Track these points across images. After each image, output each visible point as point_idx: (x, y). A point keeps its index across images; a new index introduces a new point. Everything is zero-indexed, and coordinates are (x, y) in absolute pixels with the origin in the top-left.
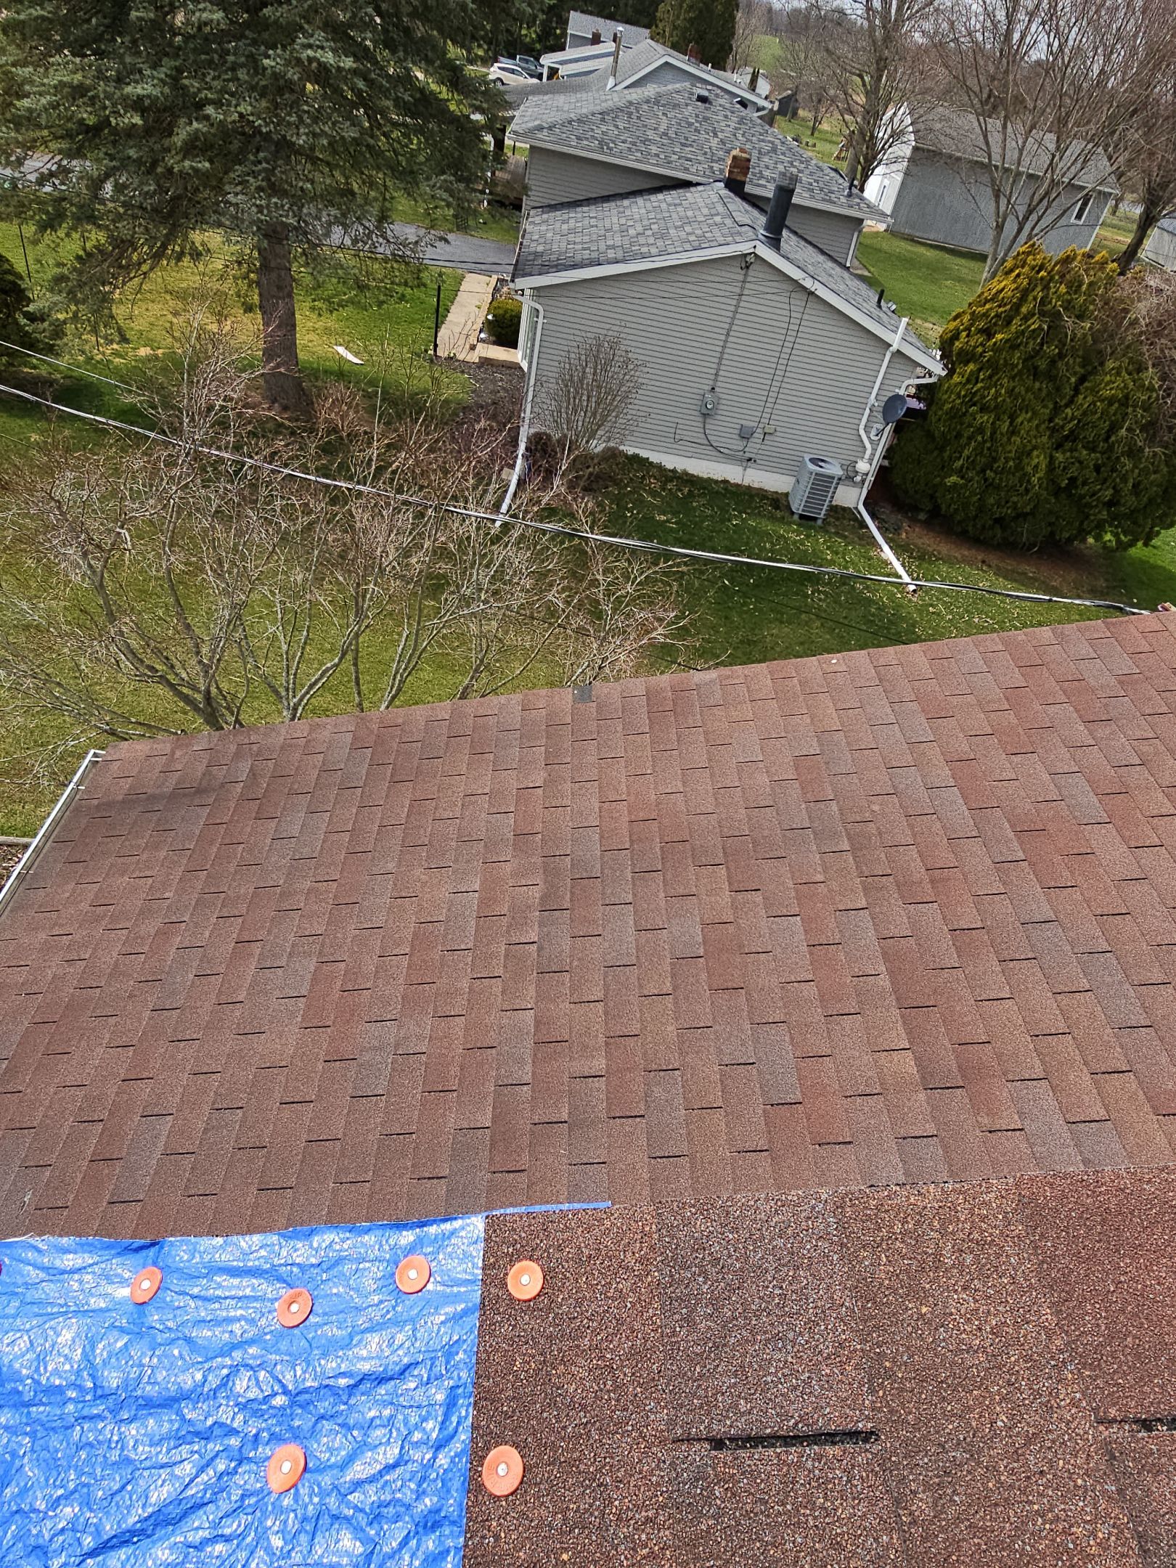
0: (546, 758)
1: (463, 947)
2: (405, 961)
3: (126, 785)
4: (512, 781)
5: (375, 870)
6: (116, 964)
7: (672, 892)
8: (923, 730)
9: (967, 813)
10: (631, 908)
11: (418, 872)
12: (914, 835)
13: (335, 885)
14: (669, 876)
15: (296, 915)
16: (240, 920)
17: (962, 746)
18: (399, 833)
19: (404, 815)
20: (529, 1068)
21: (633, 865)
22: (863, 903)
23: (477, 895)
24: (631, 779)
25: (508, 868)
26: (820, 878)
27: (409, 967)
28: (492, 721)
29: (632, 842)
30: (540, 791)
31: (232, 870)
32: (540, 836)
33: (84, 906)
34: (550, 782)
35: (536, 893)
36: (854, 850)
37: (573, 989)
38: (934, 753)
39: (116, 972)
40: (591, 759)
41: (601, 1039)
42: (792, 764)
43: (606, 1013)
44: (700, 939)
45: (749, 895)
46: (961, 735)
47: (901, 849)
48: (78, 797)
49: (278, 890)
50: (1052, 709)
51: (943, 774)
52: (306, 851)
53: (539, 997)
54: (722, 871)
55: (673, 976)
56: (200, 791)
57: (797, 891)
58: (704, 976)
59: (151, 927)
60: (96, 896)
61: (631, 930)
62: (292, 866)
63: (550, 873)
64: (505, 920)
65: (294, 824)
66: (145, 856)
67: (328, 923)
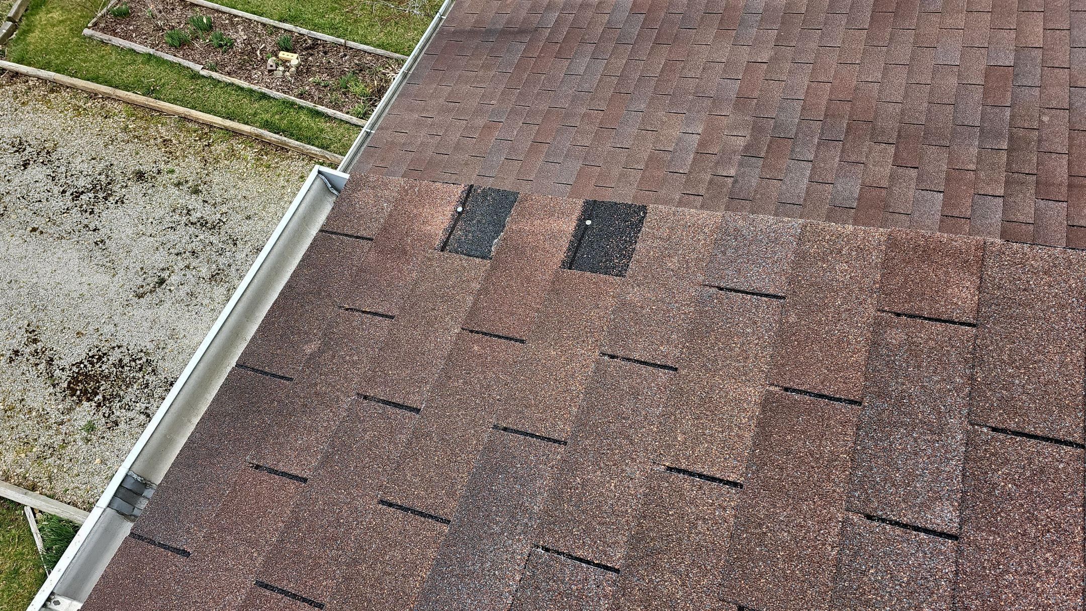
0: (777, 40)
3: (473, 19)
4: (744, 55)
5: (632, 108)
7: (847, 158)
11: (661, 114)
13: (602, 113)
16: (537, 126)
18: (652, 83)
21: (822, 133)
22: (1001, 192)
23: (699, 136)
24: (839, 65)
25: (725, 121)
27: (643, 178)
29: (826, 115)
30: (765, 66)
31: (536, 91)
32: (755, 101)
33: (441, 101)
34: (774, 60)
35: (741, 143)
36: (1009, 151)
39: (458, 147)
40: (813, 45)
42: (983, 71)
44: (857, 195)
45: (909, 171)
47: (1054, 156)
48: (441, 24)
49: (564, 110)
52: (586, 86)
56: (522, 32)
59: (480, 122)
60: (449, 95)
61: (806, 181)
62: (576, 95)
65: (582, 64)
66: (481, 73)
67: (593, 140)
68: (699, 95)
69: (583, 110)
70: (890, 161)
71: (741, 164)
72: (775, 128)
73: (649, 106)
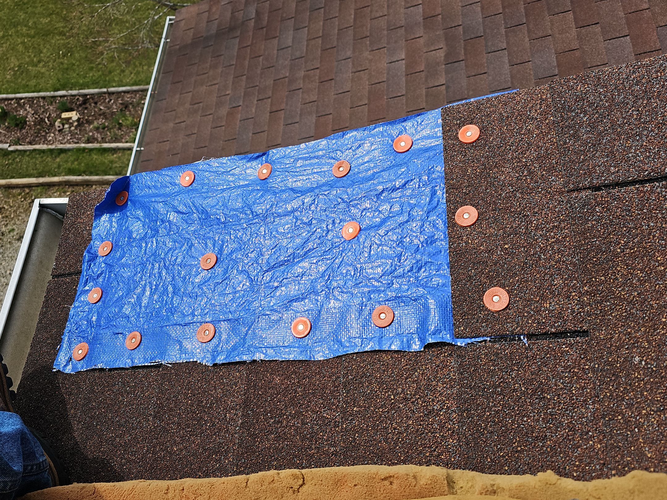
1: (399, 94)
2: (366, 108)
3: (191, 33)
5: (340, 58)
6: (212, 135)
7: (535, 36)
10: (506, 52)
11: (366, 54)
13: (318, 71)
14: (531, 26)
15: (300, 91)
16: (270, 100)
18: (351, 32)
19: (352, 21)
21: (506, 23)
23: (404, 62)
25: (422, 41)
26: (645, 6)
27: (369, 111)
29: (504, 8)
31: (259, 72)
32: (440, 16)
33: (187, 106)
35: (441, 54)
39: (213, 138)
44: (554, 64)
45: (590, 28)
48: (168, 47)
49: (287, 79)
52: (298, 54)
54: (571, 15)
56: (232, 29)
57: (627, 19)
59: (224, 111)
60: (192, 100)
61: (507, 66)
62: (292, 64)
63: (450, 39)
64: (423, 74)
65: (288, 38)
66: (211, 73)
67: (318, 94)
68: (391, 28)
69: (302, 73)
70: (573, 25)
71: (447, 72)
72: (464, 32)
73: (354, 51)
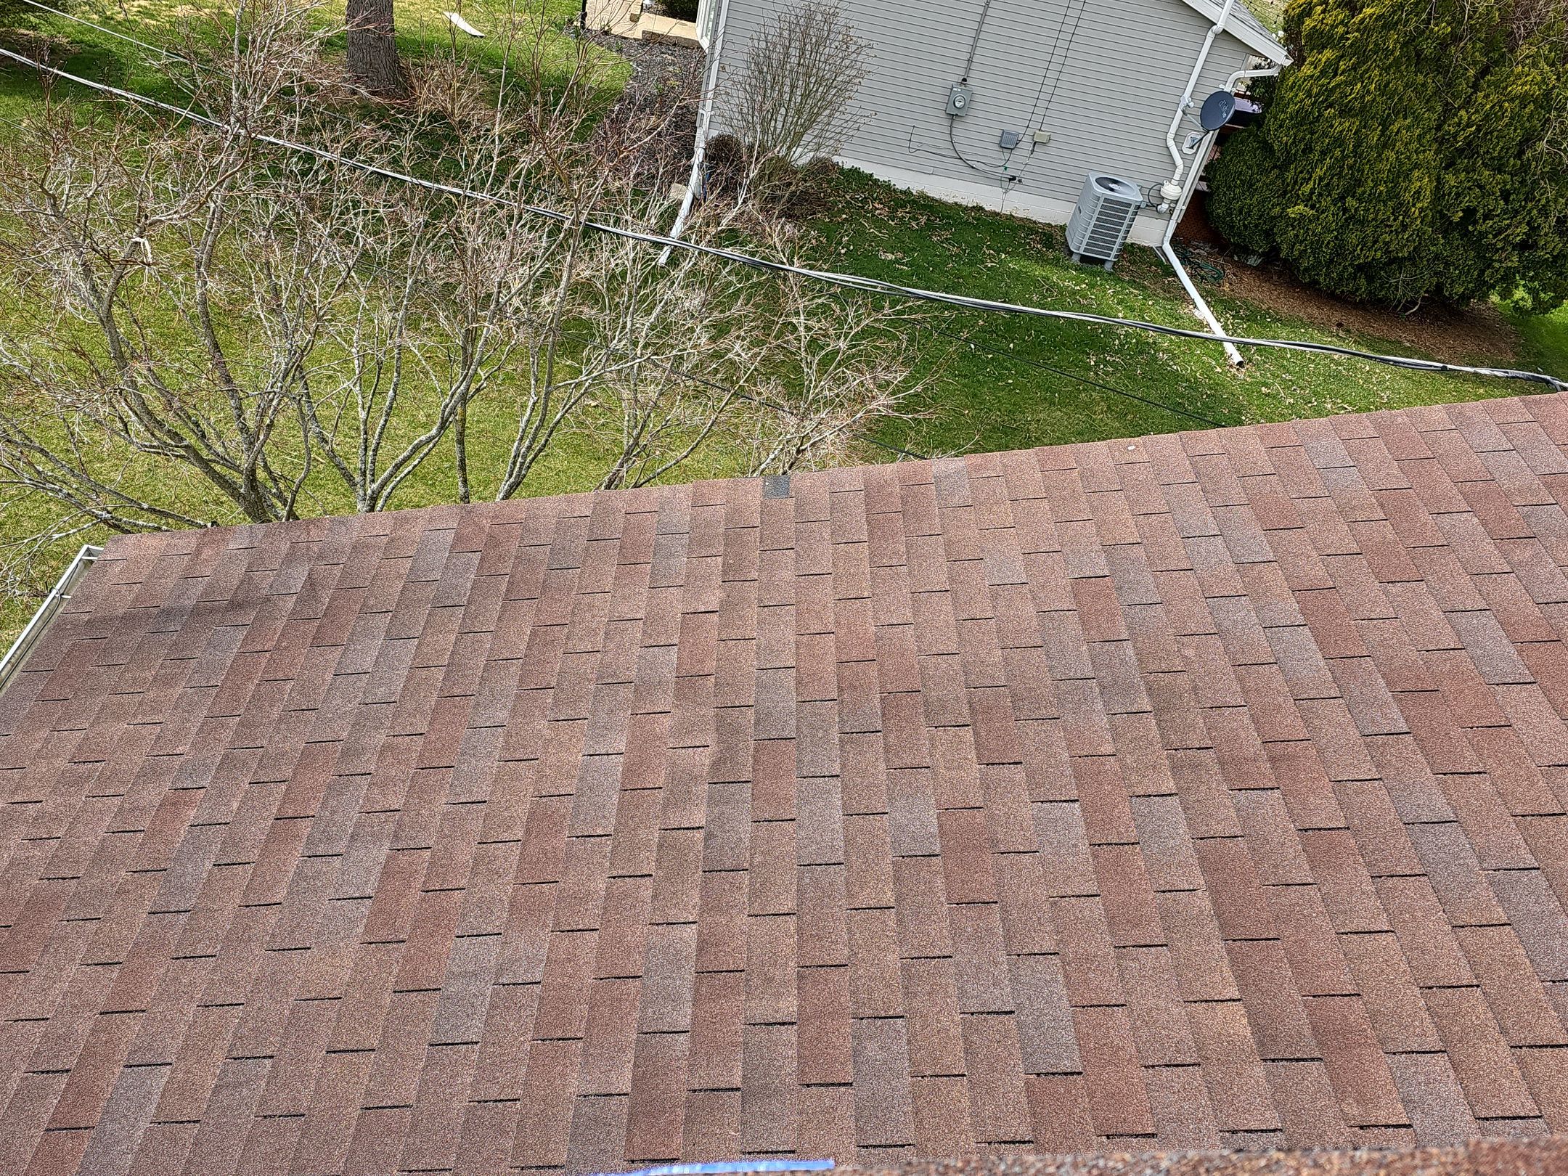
0: (725, 573)
1: (600, 832)
2: (516, 850)
3: (129, 595)
4: (675, 604)
5: (480, 722)
6: (102, 848)
7: (898, 763)
8: (1259, 545)
9: (1322, 663)
10: (837, 782)
11: (541, 725)
12: (1245, 691)
13: (420, 741)
14: (891, 739)
15: (363, 782)
16: (283, 787)
17: (1315, 570)
18: (515, 668)
19: (523, 647)
20: (687, 1009)
21: (843, 722)
22: (1170, 786)
23: (621, 759)
24: (841, 604)
25: (666, 721)
26: (1108, 748)
27: (522, 860)
28: (651, 520)
29: (841, 690)
30: (715, 617)
31: (275, 716)
32: (712, 679)
33: (62, 763)
34: (727, 607)
35: (704, 759)
36: (1158, 711)
37: (754, 895)
38: (1274, 578)
39: (101, 857)
40: (787, 574)
41: (792, 967)
42: (1069, 589)
43: (800, 932)
44: (935, 830)
45: (1005, 770)
46: (1314, 553)
47: (1227, 712)
48: (61, 610)
49: (339, 746)
50: (1446, 519)
51: (1290, 608)
52: (381, 692)
53: (705, 908)
54: (968, 734)
55: (897, 880)
56: (236, 605)
57: (1075, 767)
58: (940, 882)
59: (152, 795)
60: (79, 748)
61: (838, 815)
62: (362, 712)
63: (726, 730)
64: (660, 795)
65: (367, 654)
66: (152, 695)
67: (409, 795)
68: (606, 681)
69: (381, 738)
70: (973, 755)
71: (711, 800)
72: (757, 723)
73: (513, 712)
